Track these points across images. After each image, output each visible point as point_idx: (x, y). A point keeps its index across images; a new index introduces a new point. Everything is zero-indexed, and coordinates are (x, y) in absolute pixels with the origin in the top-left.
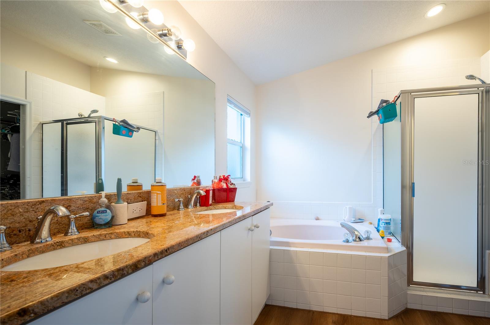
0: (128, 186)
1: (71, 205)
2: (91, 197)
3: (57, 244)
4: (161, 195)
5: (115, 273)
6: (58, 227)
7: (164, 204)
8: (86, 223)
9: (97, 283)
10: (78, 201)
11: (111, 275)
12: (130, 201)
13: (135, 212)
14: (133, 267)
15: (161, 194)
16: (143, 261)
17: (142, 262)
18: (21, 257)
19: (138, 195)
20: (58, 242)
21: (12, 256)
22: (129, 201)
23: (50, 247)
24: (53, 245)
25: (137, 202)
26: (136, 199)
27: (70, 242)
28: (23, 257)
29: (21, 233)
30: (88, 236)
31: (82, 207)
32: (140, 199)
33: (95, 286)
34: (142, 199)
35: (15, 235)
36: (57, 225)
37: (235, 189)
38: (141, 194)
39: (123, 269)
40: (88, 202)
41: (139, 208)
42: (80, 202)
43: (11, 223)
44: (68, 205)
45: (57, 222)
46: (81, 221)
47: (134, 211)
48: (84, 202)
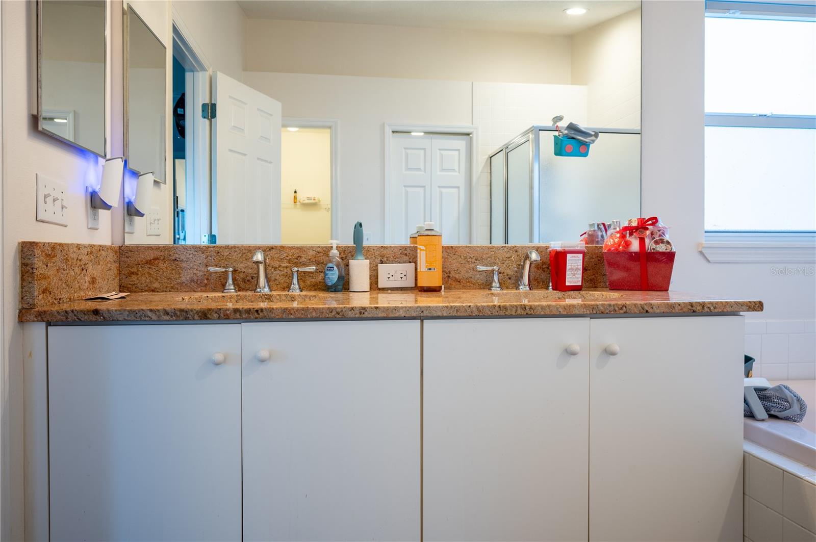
0: (411, 237)
1: (302, 255)
2: (326, 248)
3: (266, 296)
4: (425, 252)
5: (176, 312)
6: (287, 281)
7: (430, 269)
8: (320, 282)
9: (156, 314)
10: (309, 252)
11: (172, 313)
12: (387, 260)
13: (392, 278)
14: (200, 314)
15: (426, 250)
16: (216, 313)
17: (214, 312)
18: (229, 301)
19: (401, 251)
20: (266, 295)
21: (219, 296)
22: (385, 259)
23: (259, 298)
24: (261, 297)
25: (399, 263)
26: (397, 258)
27: (278, 297)
28: (231, 301)
29: (253, 280)
30: (295, 295)
31: (314, 260)
32: (406, 258)
33: (154, 317)
34: (410, 259)
35: (248, 281)
36: (287, 278)
37: (670, 257)
38: (408, 250)
39: (186, 312)
40: (322, 254)
41: (399, 273)
42: (312, 253)
43: (245, 268)
44: (298, 255)
45: (286, 274)
46: (313, 278)
47: (390, 276)
48: (316, 254)
